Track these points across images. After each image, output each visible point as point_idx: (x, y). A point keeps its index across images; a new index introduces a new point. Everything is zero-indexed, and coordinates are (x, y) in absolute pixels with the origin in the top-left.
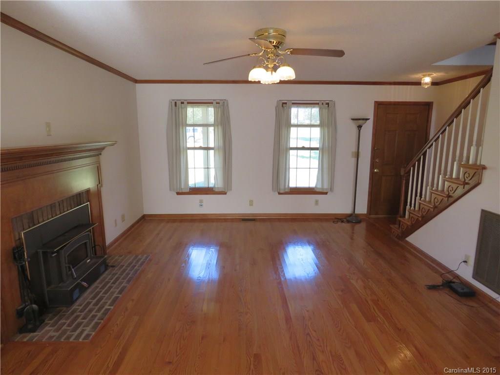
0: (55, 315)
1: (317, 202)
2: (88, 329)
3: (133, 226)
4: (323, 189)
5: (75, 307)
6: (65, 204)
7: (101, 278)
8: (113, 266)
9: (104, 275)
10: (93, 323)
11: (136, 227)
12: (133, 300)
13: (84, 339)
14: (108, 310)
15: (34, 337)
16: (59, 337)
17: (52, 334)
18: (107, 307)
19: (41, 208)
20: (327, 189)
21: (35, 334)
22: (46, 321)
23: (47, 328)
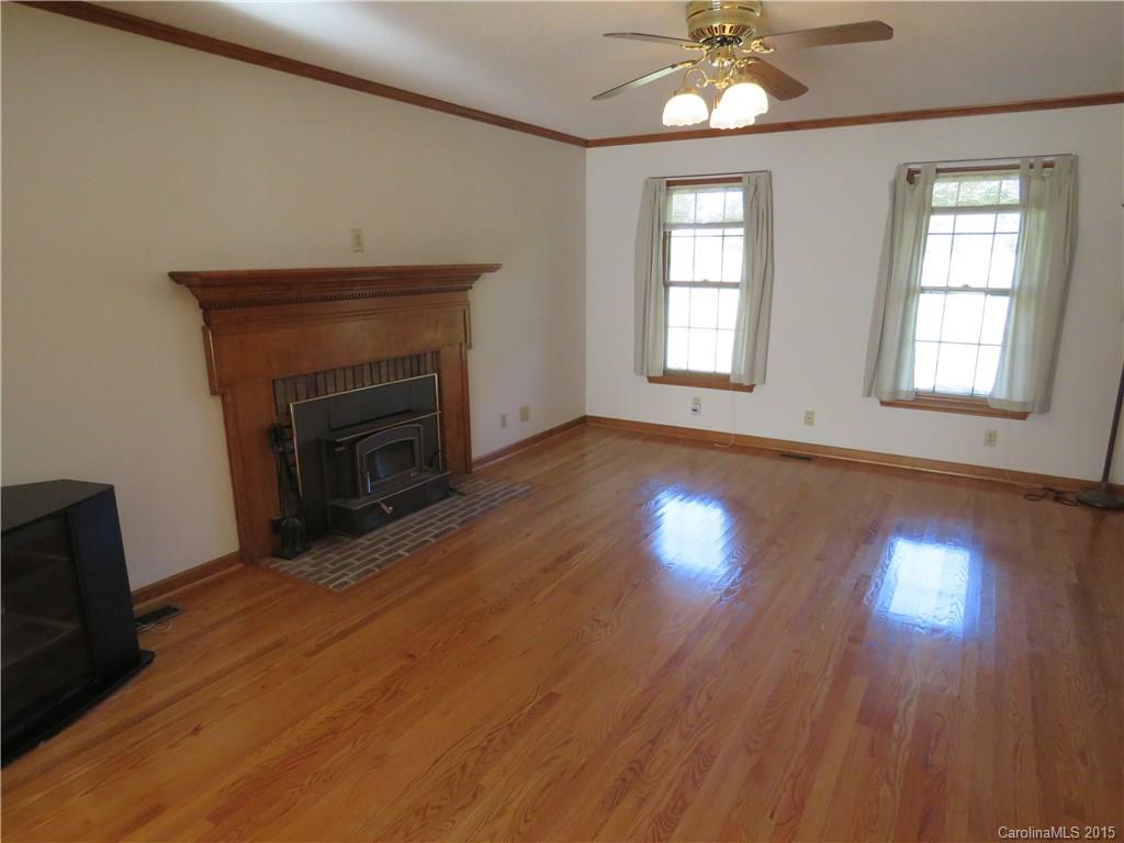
0: (329, 545)
1: (991, 439)
2: (352, 574)
3: (550, 433)
4: (1010, 402)
5: (361, 540)
6: (384, 371)
7: (431, 508)
8: (461, 494)
9: (436, 506)
10: (365, 568)
11: (557, 436)
12: (445, 552)
13: (335, 587)
14: (399, 556)
15: (282, 566)
16: (311, 575)
17: (305, 568)
18: (401, 552)
19: (334, 370)
20: (1024, 403)
21: (289, 562)
22: (313, 550)
23: (307, 559)
